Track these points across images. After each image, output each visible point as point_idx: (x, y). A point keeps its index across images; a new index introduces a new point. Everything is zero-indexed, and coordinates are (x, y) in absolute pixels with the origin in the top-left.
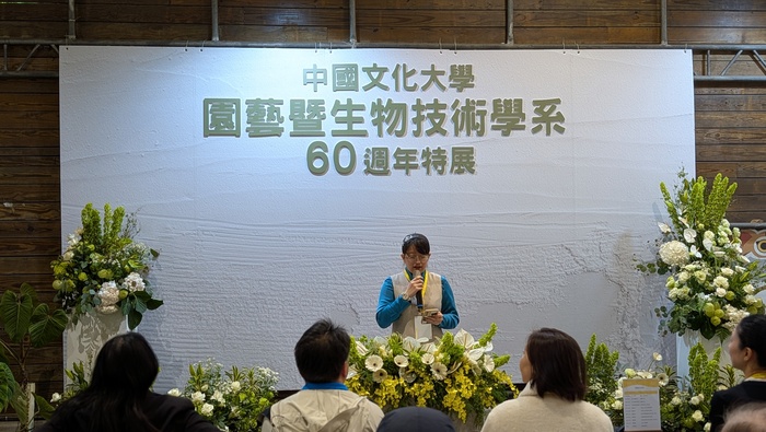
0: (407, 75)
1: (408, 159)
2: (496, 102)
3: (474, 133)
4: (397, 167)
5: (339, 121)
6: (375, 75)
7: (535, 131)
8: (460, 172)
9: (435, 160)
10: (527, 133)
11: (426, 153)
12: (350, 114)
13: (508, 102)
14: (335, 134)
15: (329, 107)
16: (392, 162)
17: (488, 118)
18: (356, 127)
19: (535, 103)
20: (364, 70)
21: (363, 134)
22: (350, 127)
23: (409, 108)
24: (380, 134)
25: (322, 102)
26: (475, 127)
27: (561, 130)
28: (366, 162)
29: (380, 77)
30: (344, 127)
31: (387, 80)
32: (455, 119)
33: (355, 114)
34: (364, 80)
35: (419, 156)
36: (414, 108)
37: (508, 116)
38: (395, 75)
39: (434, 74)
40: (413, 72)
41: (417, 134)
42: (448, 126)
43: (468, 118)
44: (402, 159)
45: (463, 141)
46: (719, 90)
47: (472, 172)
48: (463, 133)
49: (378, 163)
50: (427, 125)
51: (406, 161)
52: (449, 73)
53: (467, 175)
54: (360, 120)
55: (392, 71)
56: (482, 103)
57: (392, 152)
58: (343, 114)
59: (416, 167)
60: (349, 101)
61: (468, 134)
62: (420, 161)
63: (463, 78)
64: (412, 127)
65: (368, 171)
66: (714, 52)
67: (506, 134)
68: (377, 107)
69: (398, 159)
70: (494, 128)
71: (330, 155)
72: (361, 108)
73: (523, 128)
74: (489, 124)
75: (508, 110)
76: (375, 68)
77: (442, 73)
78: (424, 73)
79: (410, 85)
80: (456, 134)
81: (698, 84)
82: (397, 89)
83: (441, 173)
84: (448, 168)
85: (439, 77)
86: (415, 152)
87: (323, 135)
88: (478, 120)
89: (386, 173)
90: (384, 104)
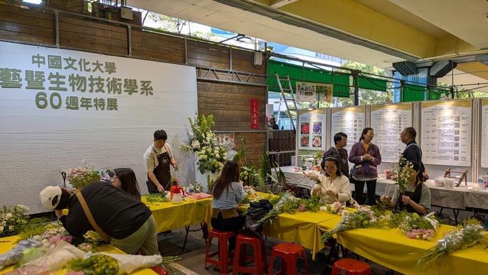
0: (85, 64)
1: (87, 102)
2: (126, 80)
3: (117, 92)
4: (82, 106)
5: (52, 82)
6: (70, 62)
7: (142, 93)
8: (111, 109)
9: (100, 104)
10: (139, 94)
11: (96, 100)
12: (58, 80)
13: (130, 80)
14: (50, 89)
15: (47, 76)
16: (80, 103)
17: (122, 86)
18: (61, 86)
19: (141, 82)
20: (64, 59)
21: (65, 90)
22: (58, 86)
23: (87, 79)
24: (73, 90)
25: (43, 73)
26: (117, 90)
27: (152, 94)
28: (67, 103)
29: (73, 63)
30: (55, 86)
31: (76, 65)
32: (108, 86)
33: (60, 80)
34: (64, 64)
35: (92, 102)
36: (89, 79)
37: (131, 86)
38: (80, 63)
39: (98, 65)
40: (88, 63)
41: (91, 91)
42: (105, 88)
43: (114, 86)
44: (85, 102)
45: (112, 95)
46: (203, 83)
47: (116, 109)
48: (112, 92)
49: (73, 104)
50: (96, 88)
51: (86, 103)
52: (104, 65)
53: (114, 111)
54: (63, 83)
55: (78, 61)
56: (120, 80)
57: (79, 99)
58: (55, 79)
59: (91, 106)
60: (57, 73)
61: (114, 93)
62: (93, 104)
63: (111, 68)
64: (88, 88)
65: (68, 107)
66: (202, 69)
67: (130, 94)
68: (71, 77)
69: (83, 102)
70: (125, 91)
71: (48, 99)
72: (64, 77)
73: (137, 92)
74: (123, 89)
75: (131, 84)
76: (70, 59)
77: (102, 65)
78: (93, 64)
79: (87, 68)
80: (109, 93)
81: (198, 80)
82: (81, 70)
83: (103, 109)
84: (106, 107)
85: (100, 66)
86: (90, 99)
87: (44, 89)
88: (118, 87)
89: (77, 108)
90: (75, 76)
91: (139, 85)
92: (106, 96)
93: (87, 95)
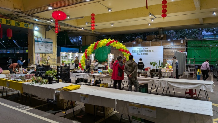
5: (139, 51)
28: (141, 54)
47: (148, 55)
68: (142, 51)
70: (149, 52)
76: (142, 48)
78: (145, 48)
81: (164, 48)
91: (151, 51)
92: (146, 53)
93: (143, 53)
